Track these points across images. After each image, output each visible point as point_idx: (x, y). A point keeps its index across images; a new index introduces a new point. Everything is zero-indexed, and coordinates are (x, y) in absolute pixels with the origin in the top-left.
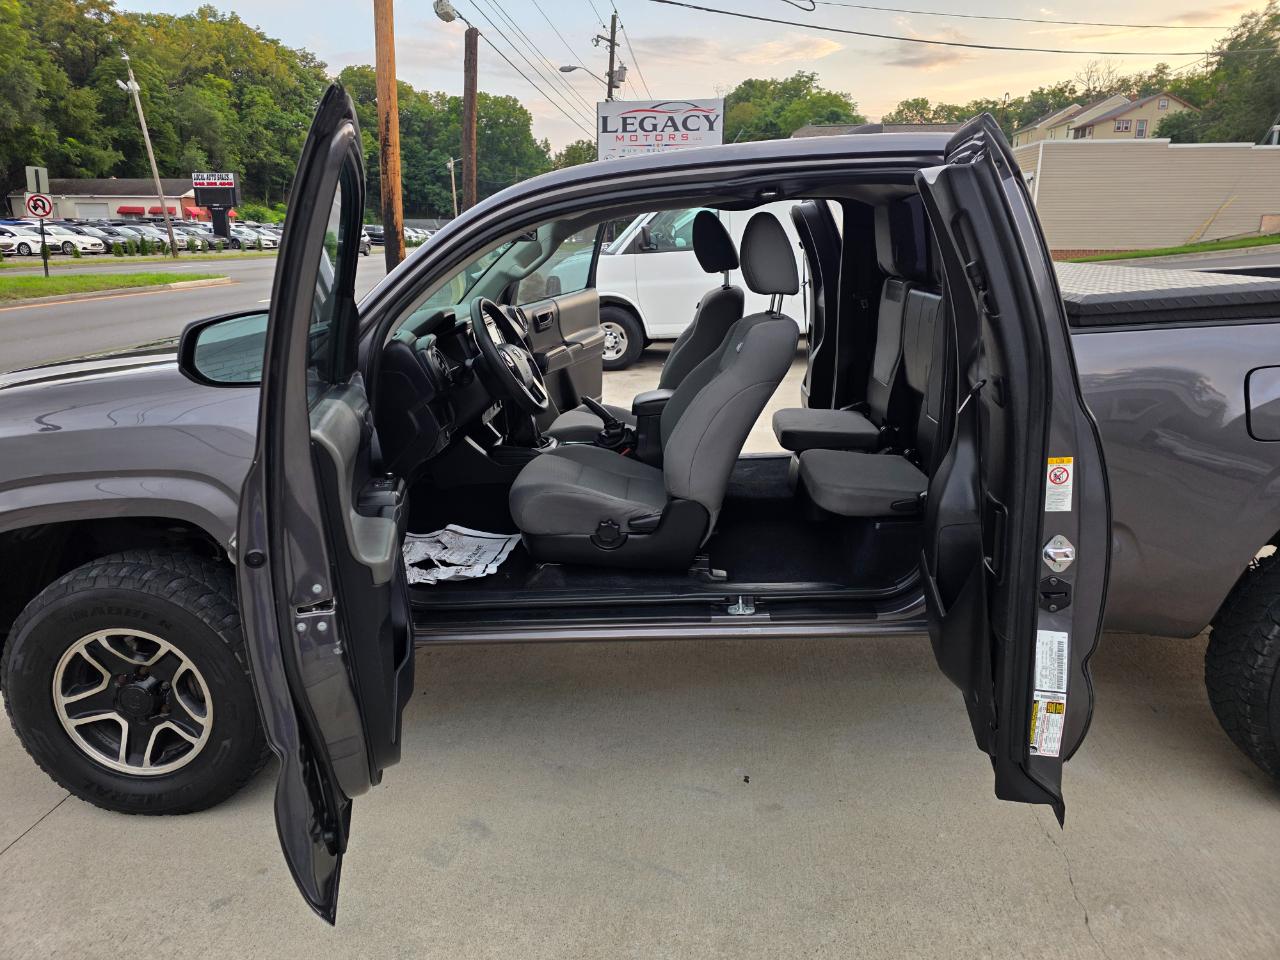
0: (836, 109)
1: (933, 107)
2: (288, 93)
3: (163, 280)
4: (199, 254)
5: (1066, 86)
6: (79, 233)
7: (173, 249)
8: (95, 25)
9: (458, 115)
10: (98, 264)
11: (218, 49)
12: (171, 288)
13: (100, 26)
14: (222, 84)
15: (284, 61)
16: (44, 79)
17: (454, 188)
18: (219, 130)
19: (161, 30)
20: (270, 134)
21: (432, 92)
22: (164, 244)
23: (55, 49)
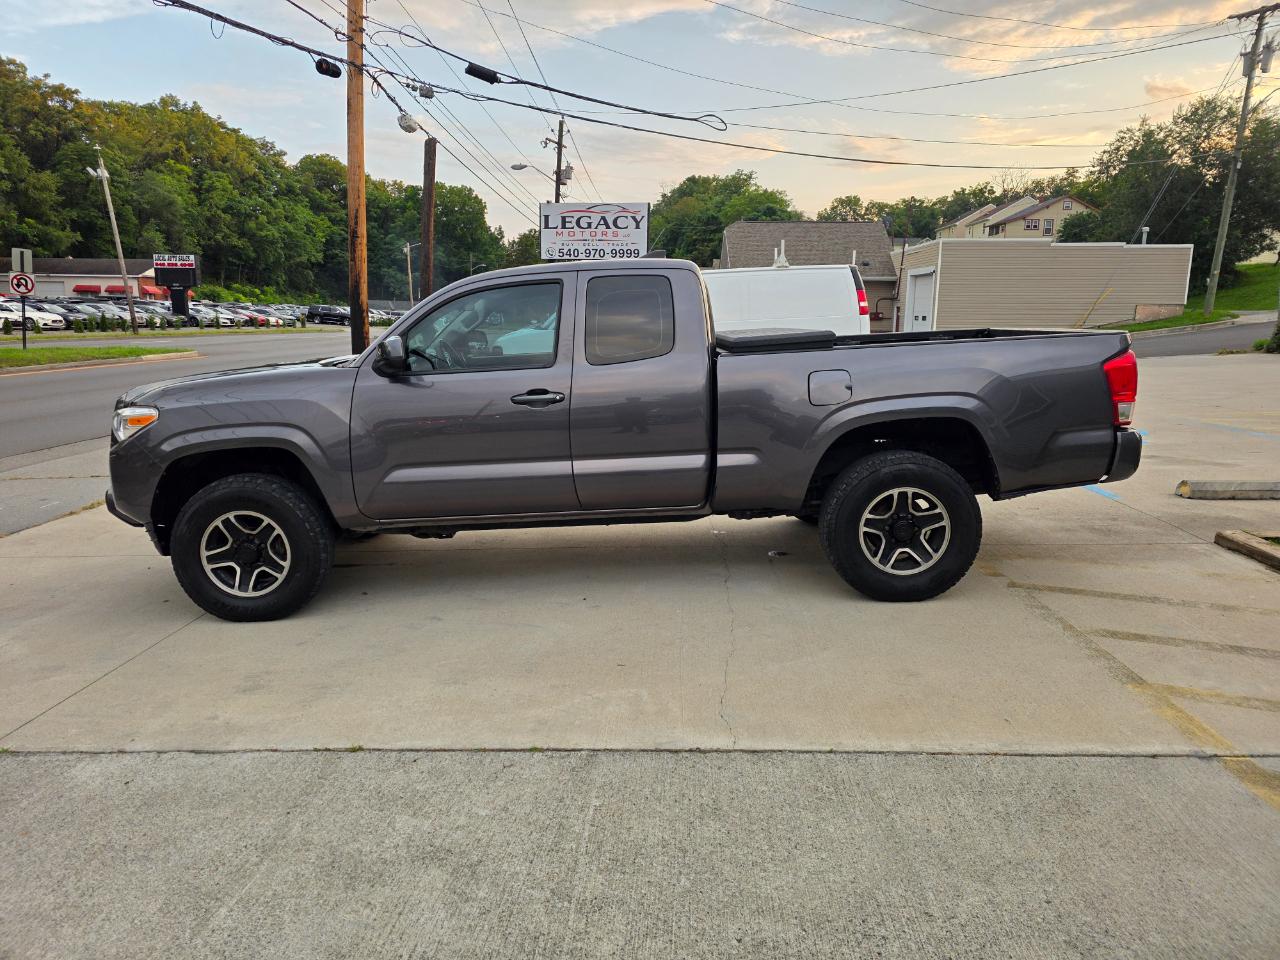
0: (771, 205)
1: (865, 204)
2: (247, 179)
3: (137, 353)
4: (157, 331)
5: (986, 187)
6: (40, 309)
7: (135, 326)
8: (59, 112)
9: (414, 203)
10: (60, 339)
11: (179, 137)
12: (142, 360)
13: (64, 114)
14: (182, 170)
15: (244, 149)
16: (6, 163)
17: (409, 271)
18: (177, 214)
19: (123, 118)
20: (228, 217)
21: (389, 180)
22: (124, 321)
23: (15, 133)
